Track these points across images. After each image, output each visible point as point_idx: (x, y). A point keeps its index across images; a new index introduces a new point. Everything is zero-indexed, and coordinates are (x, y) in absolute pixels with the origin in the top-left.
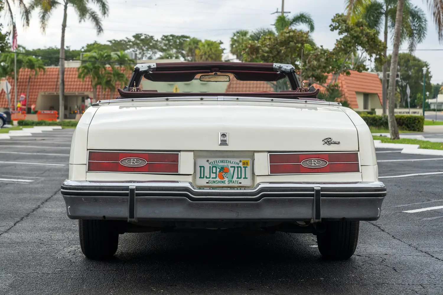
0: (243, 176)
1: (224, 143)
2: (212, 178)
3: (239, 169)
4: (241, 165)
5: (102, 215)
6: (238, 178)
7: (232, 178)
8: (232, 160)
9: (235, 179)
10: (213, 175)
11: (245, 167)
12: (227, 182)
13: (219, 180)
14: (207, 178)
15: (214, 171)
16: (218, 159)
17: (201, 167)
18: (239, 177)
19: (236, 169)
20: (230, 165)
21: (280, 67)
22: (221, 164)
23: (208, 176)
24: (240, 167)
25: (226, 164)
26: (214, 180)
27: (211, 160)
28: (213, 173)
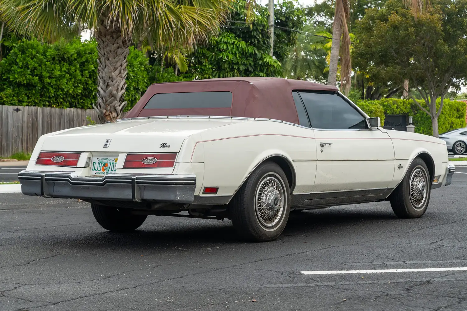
1: (105, 147)
8: (110, 158)
9: (110, 171)
10: (99, 169)
11: (116, 163)
12: (105, 173)
13: (102, 172)
14: (96, 170)
16: (103, 158)
17: (94, 163)
19: (111, 164)
20: (109, 162)
22: (104, 161)
26: (99, 172)
27: (100, 158)
28: (99, 167)
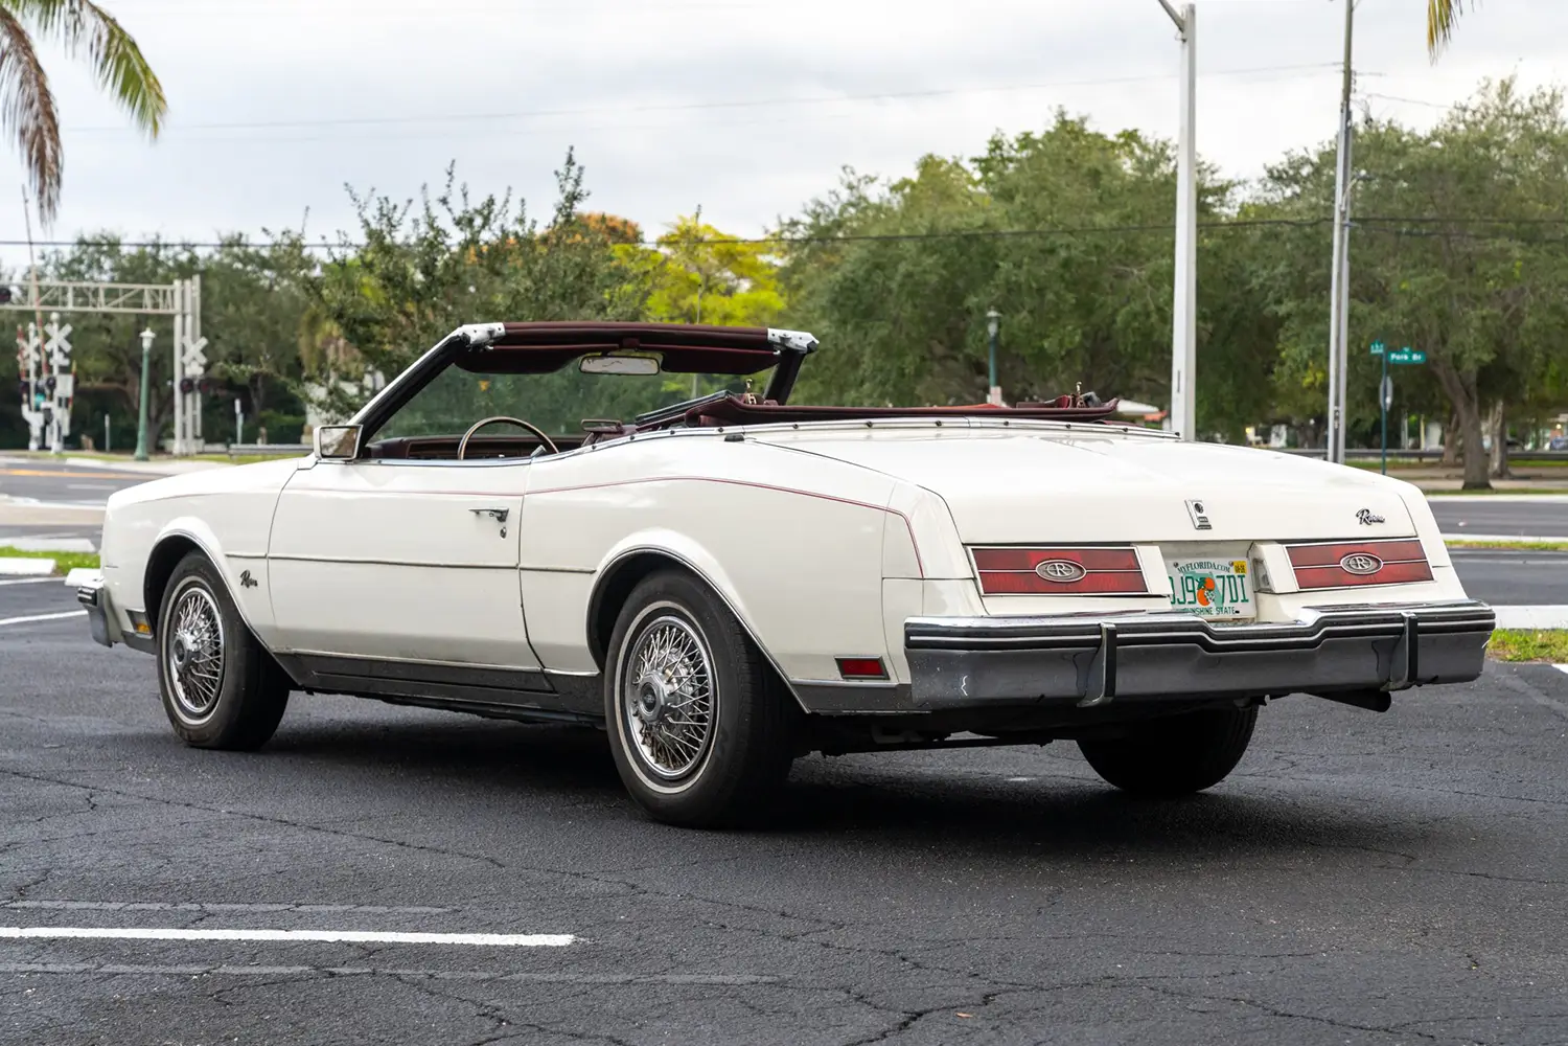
0: (1241, 598)
1: (1204, 525)
2: (1190, 603)
3: (1232, 580)
4: (1232, 572)
5: (1037, 694)
6: (1232, 601)
7: (1223, 602)
8: (1216, 561)
9: (1227, 604)
10: (1190, 597)
11: (1241, 577)
12: (1214, 612)
13: (1201, 606)
14: (1180, 603)
15: (1190, 588)
16: (1192, 561)
18: (1235, 599)
19: (1227, 580)
20: (1216, 573)
21: (784, 339)
22: (1200, 571)
23: (1182, 600)
24: (1233, 576)
25: (1207, 571)
26: (1193, 607)
27: (1182, 563)
28: (1189, 591)
